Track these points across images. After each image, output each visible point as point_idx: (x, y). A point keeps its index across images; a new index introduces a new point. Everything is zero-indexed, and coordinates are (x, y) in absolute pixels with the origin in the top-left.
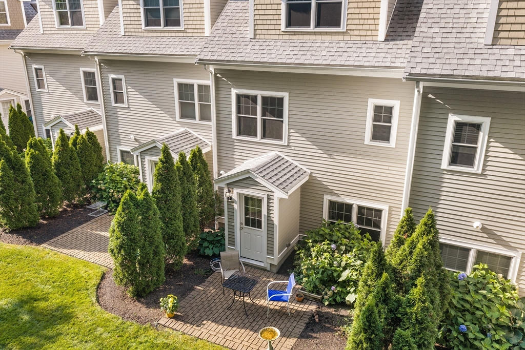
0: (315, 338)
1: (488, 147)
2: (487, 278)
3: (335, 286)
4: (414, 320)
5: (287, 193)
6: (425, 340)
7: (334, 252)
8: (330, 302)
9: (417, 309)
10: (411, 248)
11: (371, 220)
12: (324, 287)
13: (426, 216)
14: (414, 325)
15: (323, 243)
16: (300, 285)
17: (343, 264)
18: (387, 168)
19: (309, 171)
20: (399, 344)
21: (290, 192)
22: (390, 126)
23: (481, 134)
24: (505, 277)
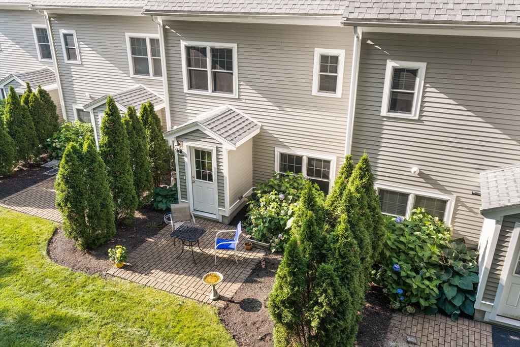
0: (259, 282)
1: (424, 92)
2: (424, 222)
3: (282, 233)
4: (337, 255)
5: (235, 144)
6: (348, 273)
7: (282, 202)
8: (277, 249)
9: (341, 244)
10: (342, 190)
11: (320, 171)
12: (272, 235)
13: (361, 161)
14: (337, 260)
15: (272, 193)
16: (251, 235)
17: (290, 213)
18: (334, 118)
19: (260, 124)
20: (321, 277)
21: (238, 144)
22: (337, 76)
23: (418, 80)
24: (441, 220)
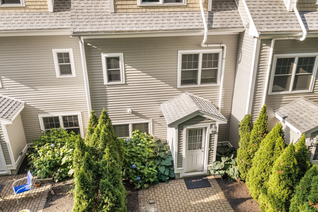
0: (54, 204)
1: (125, 69)
2: (140, 137)
3: (60, 168)
4: (108, 172)
5: (11, 120)
6: (116, 180)
7: (53, 148)
8: (59, 179)
9: (109, 165)
10: (98, 134)
11: (72, 123)
12: (53, 172)
13: (102, 113)
14: (109, 175)
15: (45, 145)
16: (36, 176)
17: (61, 154)
18: (74, 90)
19: (23, 102)
21: (13, 119)
22: (70, 65)
23: (120, 63)
